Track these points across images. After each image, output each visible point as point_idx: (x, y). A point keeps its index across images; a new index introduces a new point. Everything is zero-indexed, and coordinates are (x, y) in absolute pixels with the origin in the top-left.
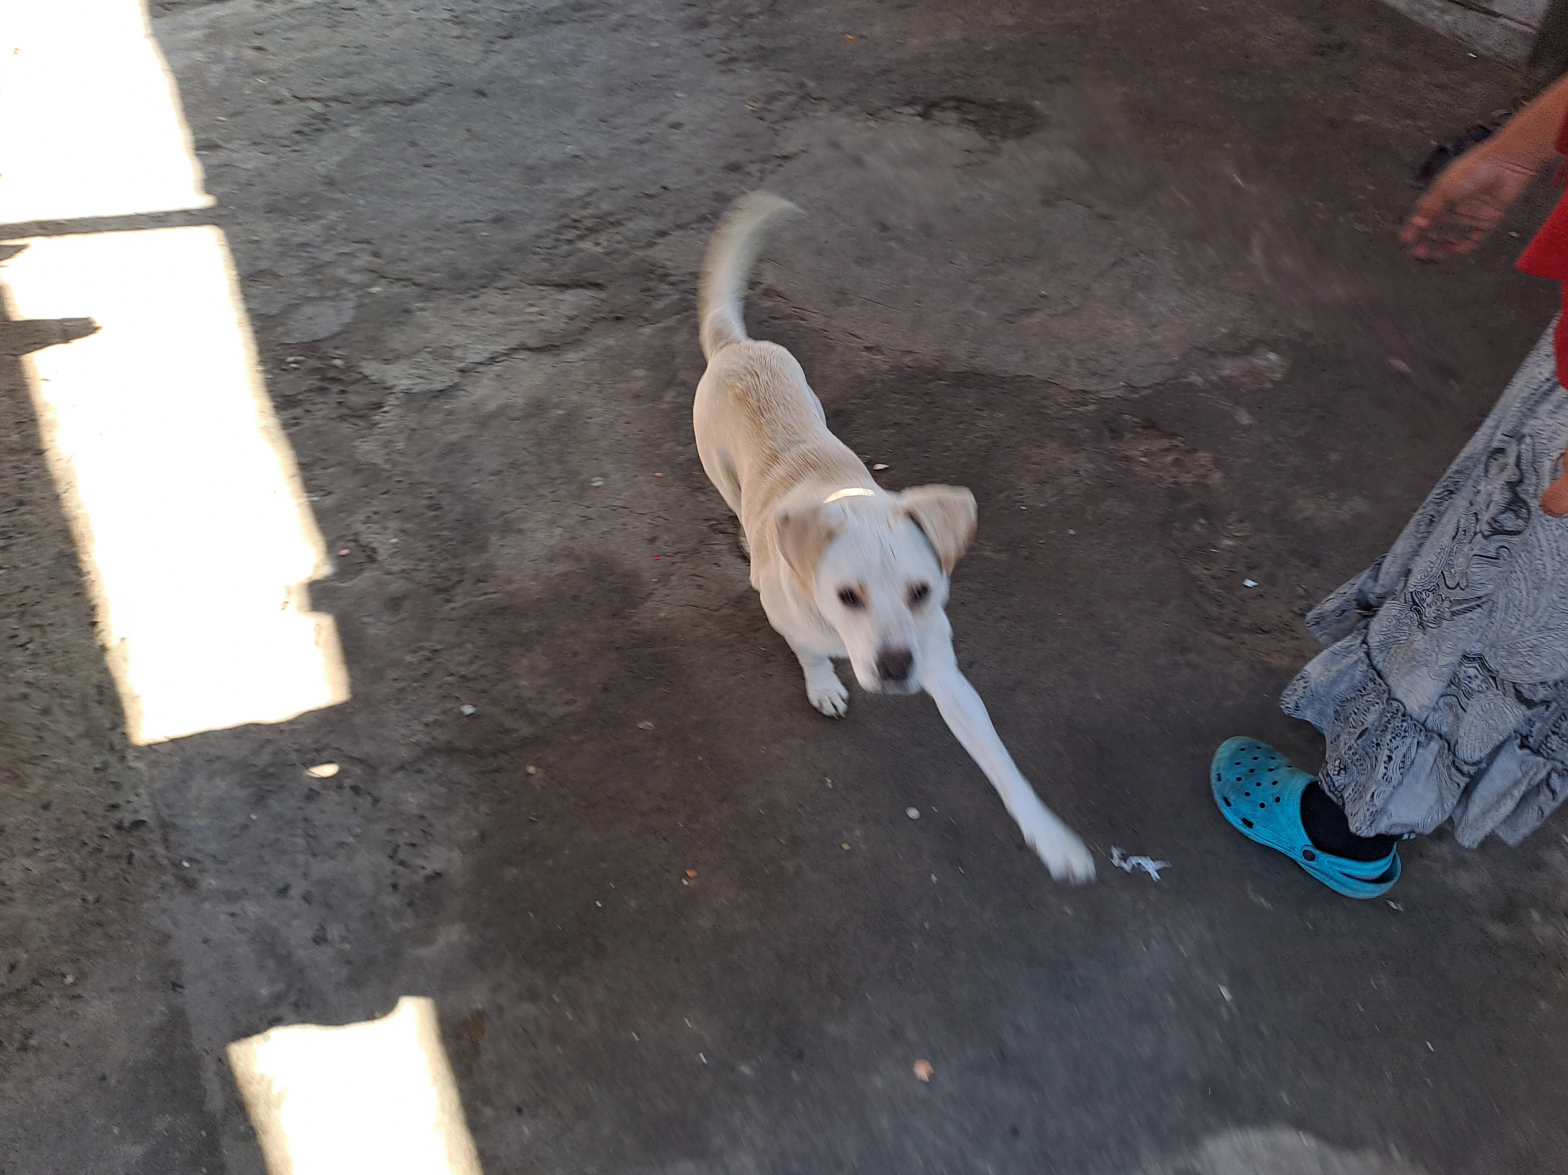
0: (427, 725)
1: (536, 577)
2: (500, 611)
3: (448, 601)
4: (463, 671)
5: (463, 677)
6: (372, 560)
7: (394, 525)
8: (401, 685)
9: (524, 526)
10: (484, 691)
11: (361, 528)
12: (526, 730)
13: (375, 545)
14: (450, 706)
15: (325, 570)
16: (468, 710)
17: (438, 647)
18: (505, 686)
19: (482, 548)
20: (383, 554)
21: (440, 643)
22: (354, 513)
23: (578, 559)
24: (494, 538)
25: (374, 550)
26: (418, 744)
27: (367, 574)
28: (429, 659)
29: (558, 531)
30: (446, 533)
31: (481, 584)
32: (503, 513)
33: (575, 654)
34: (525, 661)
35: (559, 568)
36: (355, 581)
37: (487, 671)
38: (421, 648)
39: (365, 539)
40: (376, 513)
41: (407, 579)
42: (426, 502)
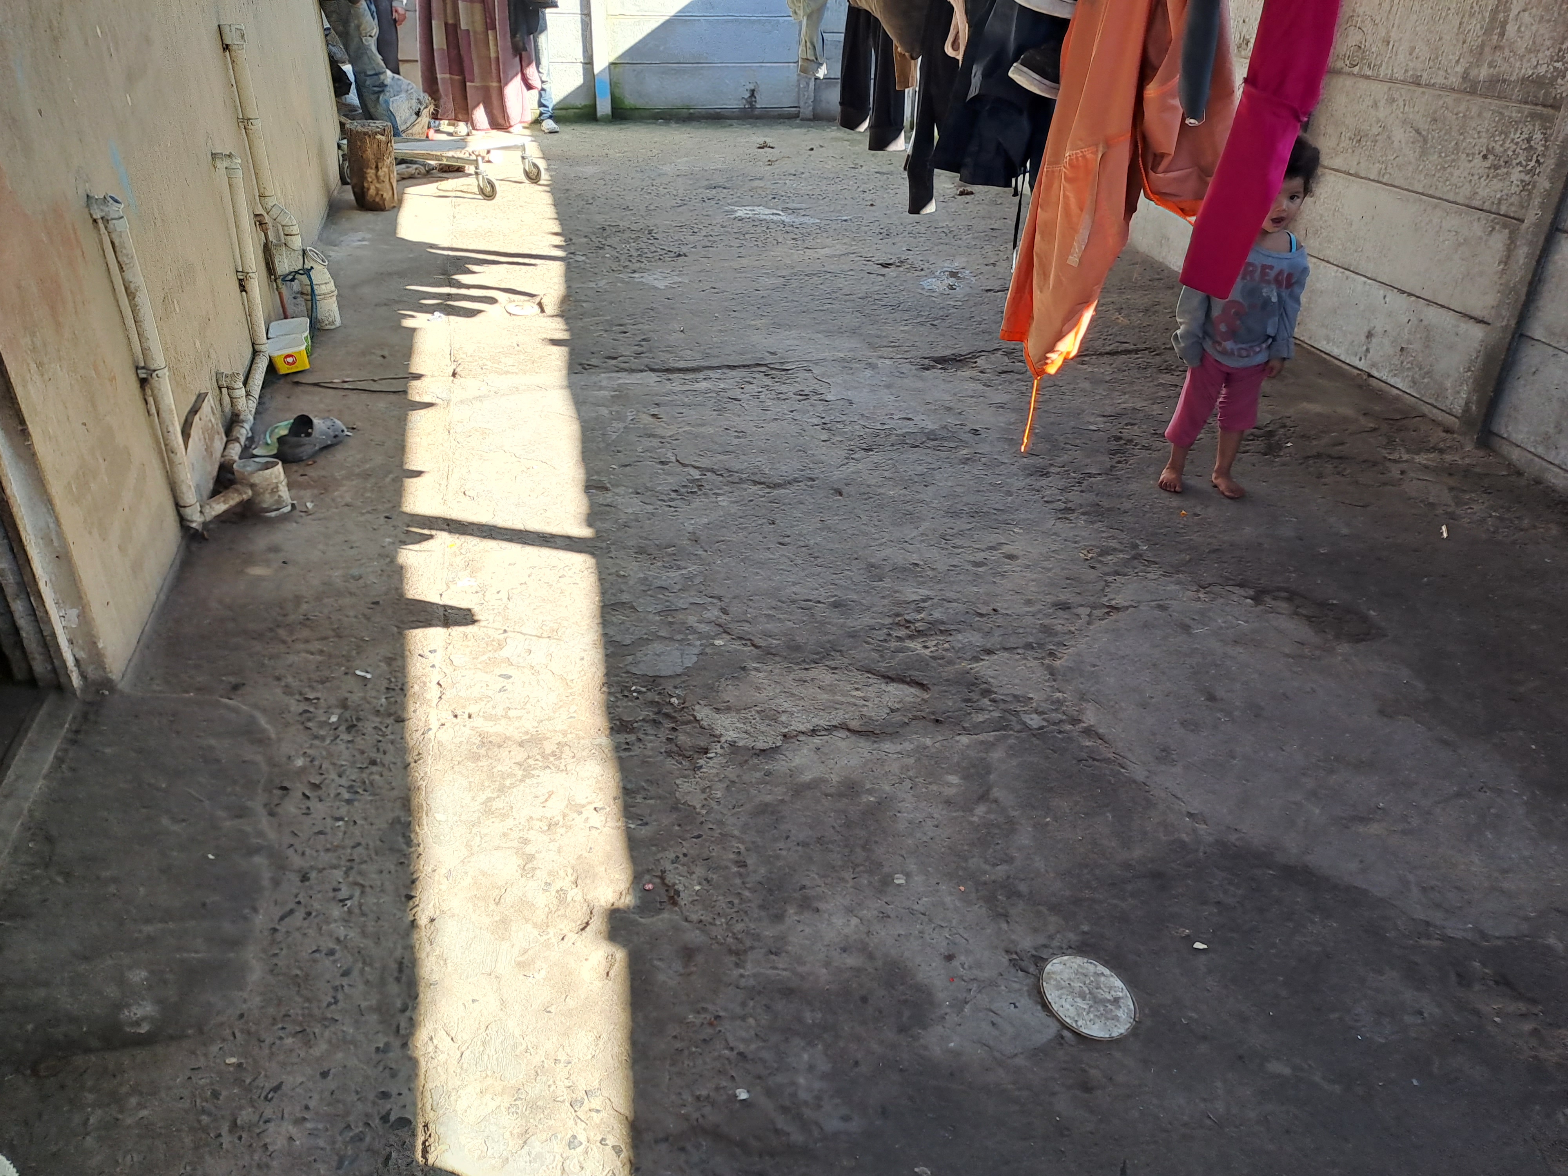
0: (698, 1098)
1: (827, 964)
2: (788, 992)
3: (737, 965)
4: (742, 1047)
5: (741, 1054)
6: (673, 900)
7: (700, 871)
8: (679, 1045)
9: (822, 906)
10: (759, 1077)
11: (669, 866)
12: (797, 1137)
13: (680, 887)
14: (724, 1084)
15: (627, 900)
16: (743, 1095)
17: (722, 1014)
18: (780, 1079)
19: (778, 918)
20: (685, 899)
21: (725, 1010)
22: (664, 850)
23: (871, 957)
24: (791, 911)
25: (677, 893)
26: (686, 1118)
27: (665, 915)
28: (711, 1024)
29: (854, 921)
30: (747, 893)
31: (773, 957)
32: (804, 887)
33: (857, 1063)
34: (806, 1057)
35: (851, 961)
36: (654, 919)
37: (765, 1054)
38: (705, 1010)
39: (670, 878)
40: (685, 855)
41: (703, 931)
42: (732, 856)
